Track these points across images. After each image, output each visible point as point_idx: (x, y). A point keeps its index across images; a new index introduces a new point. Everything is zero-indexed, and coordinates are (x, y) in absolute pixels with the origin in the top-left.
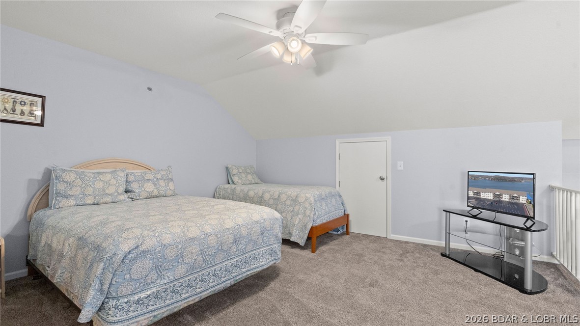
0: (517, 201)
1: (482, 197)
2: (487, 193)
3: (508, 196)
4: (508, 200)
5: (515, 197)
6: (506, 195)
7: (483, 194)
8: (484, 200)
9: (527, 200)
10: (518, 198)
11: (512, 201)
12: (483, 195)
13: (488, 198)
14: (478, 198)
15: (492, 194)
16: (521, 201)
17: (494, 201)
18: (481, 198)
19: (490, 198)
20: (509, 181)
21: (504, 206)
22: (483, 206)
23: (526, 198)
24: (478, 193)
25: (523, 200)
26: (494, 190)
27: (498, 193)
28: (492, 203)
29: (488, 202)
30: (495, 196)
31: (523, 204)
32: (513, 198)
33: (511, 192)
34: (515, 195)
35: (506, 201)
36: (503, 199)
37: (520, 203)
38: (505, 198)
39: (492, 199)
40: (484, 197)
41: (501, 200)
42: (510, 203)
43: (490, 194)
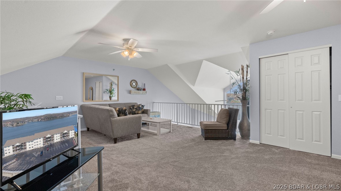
1: (28, 149)
3: (59, 135)
4: (60, 140)
7: (31, 143)
9: (75, 133)
11: (63, 139)
12: (30, 146)
13: (36, 147)
15: (42, 139)
16: (70, 137)
17: (46, 148)
18: (26, 153)
19: (39, 146)
20: (59, 118)
21: (56, 149)
22: (30, 163)
23: (74, 131)
24: (22, 146)
26: (44, 133)
27: (49, 136)
28: (42, 152)
29: (37, 153)
30: (46, 140)
31: (72, 138)
33: (60, 130)
34: (65, 132)
35: (57, 142)
36: (55, 141)
37: (70, 139)
38: (57, 138)
39: (42, 146)
40: (31, 149)
41: (52, 142)
42: (62, 143)
43: (39, 140)
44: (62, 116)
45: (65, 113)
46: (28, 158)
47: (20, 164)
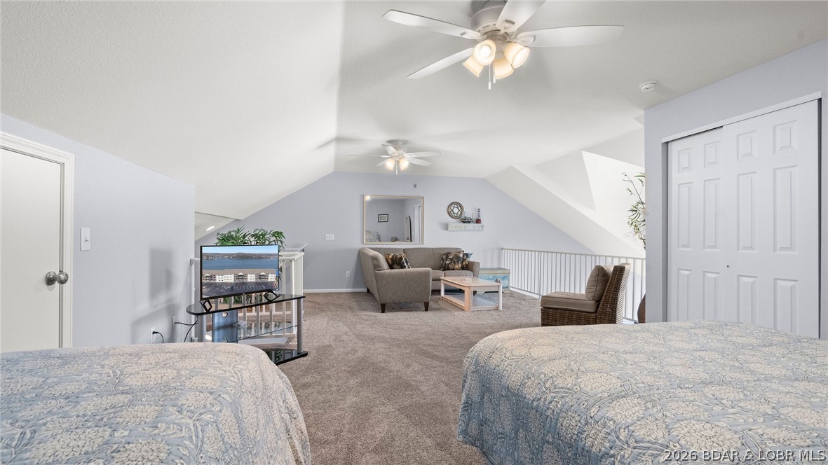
0: (265, 280)
1: (217, 281)
2: (226, 276)
3: (254, 275)
4: (254, 281)
5: (263, 275)
6: (252, 275)
7: (220, 277)
8: (221, 285)
10: (266, 277)
11: (259, 281)
12: (219, 279)
13: (227, 281)
14: (211, 284)
15: (233, 276)
16: (269, 280)
17: (236, 284)
18: (215, 284)
19: (229, 281)
20: (255, 258)
21: (249, 288)
22: (220, 293)
23: (276, 275)
24: (213, 277)
25: (272, 278)
26: (236, 271)
27: (241, 274)
28: (232, 287)
29: (227, 286)
30: (238, 277)
31: (272, 282)
32: (260, 277)
33: (257, 271)
34: (263, 274)
35: (251, 282)
36: (249, 280)
37: (268, 282)
38: (251, 278)
39: (233, 281)
40: (221, 281)
41: (245, 281)
42: (257, 284)
43: (229, 276)
44: (260, 257)
45: (264, 254)
46: (217, 289)
47: (210, 292)
